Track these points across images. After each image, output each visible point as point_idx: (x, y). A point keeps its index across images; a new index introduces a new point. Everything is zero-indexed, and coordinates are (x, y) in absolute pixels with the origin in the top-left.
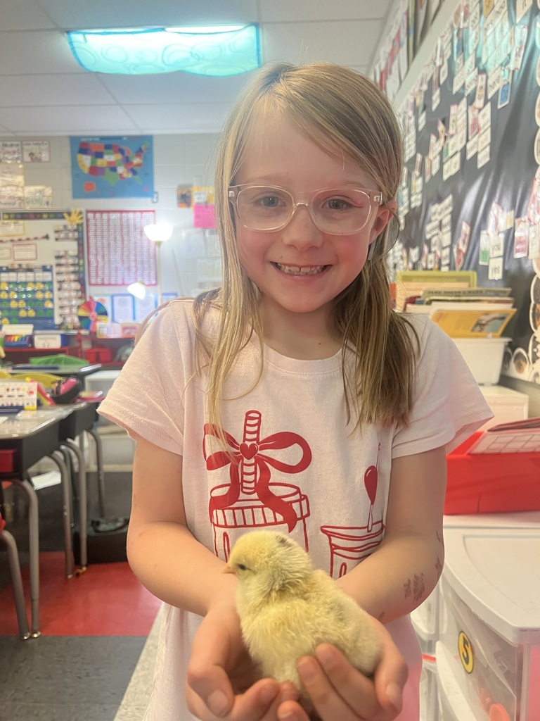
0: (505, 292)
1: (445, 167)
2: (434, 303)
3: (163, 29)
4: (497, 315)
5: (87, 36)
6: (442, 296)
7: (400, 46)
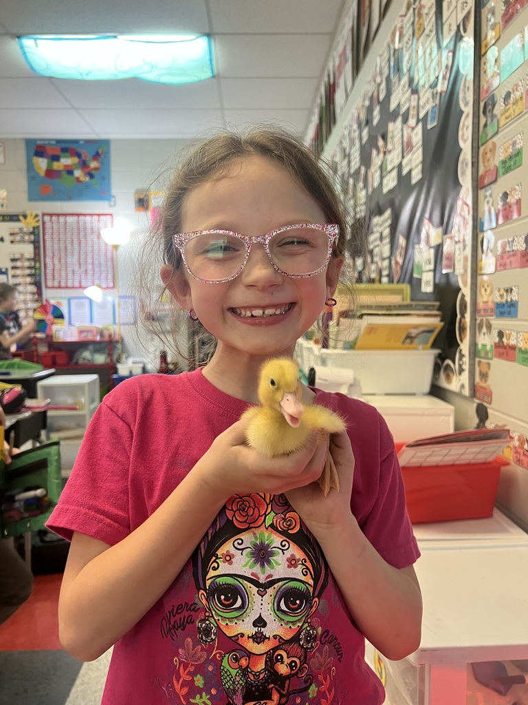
0: (433, 306)
1: (385, 181)
2: (365, 317)
3: (115, 37)
4: (425, 329)
5: (38, 41)
6: (375, 309)
7: (346, 61)
